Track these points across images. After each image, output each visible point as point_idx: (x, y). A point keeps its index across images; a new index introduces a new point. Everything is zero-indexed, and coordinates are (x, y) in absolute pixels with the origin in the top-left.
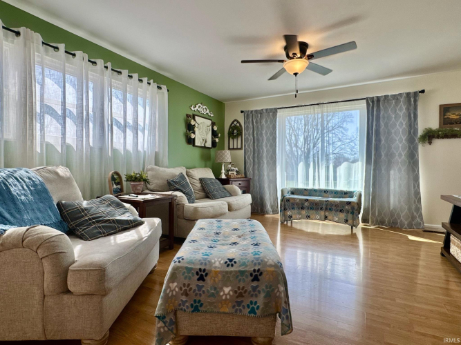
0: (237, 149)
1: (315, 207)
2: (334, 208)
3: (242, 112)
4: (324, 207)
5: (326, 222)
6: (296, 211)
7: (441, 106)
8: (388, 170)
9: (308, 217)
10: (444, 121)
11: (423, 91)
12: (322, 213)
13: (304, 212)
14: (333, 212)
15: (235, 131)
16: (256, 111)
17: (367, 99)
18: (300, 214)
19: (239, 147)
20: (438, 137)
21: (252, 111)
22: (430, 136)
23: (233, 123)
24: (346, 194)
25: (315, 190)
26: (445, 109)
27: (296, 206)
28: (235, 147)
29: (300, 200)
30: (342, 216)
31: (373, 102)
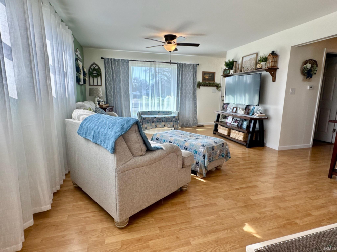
0: (97, 85)
1: (159, 121)
2: (168, 120)
3: (102, 58)
4: (164, 120)
5: (165, 128)
6: (149, 124)
7: (203, 72)
8: (185, 100)
9: (156, 127)
10: (204, 79)
11: (198, 64)
12: (163, 124)
13: (153, 124)
14: (168, 123)
15: (95, 72)
16: (114, 60)
17: (178, 64)
18: (151, 125)
19: (99, 84)
20: (202, 86)
21: (111, 59)
22: (199, 85)
23: (92, 65)
24: (168, 113)
25: (153, 112)
26: (204, 73)
27: (149, 122)
28: (95, 84)
29: (151, 118)
30: (172, 124)
31: (180, 66)
